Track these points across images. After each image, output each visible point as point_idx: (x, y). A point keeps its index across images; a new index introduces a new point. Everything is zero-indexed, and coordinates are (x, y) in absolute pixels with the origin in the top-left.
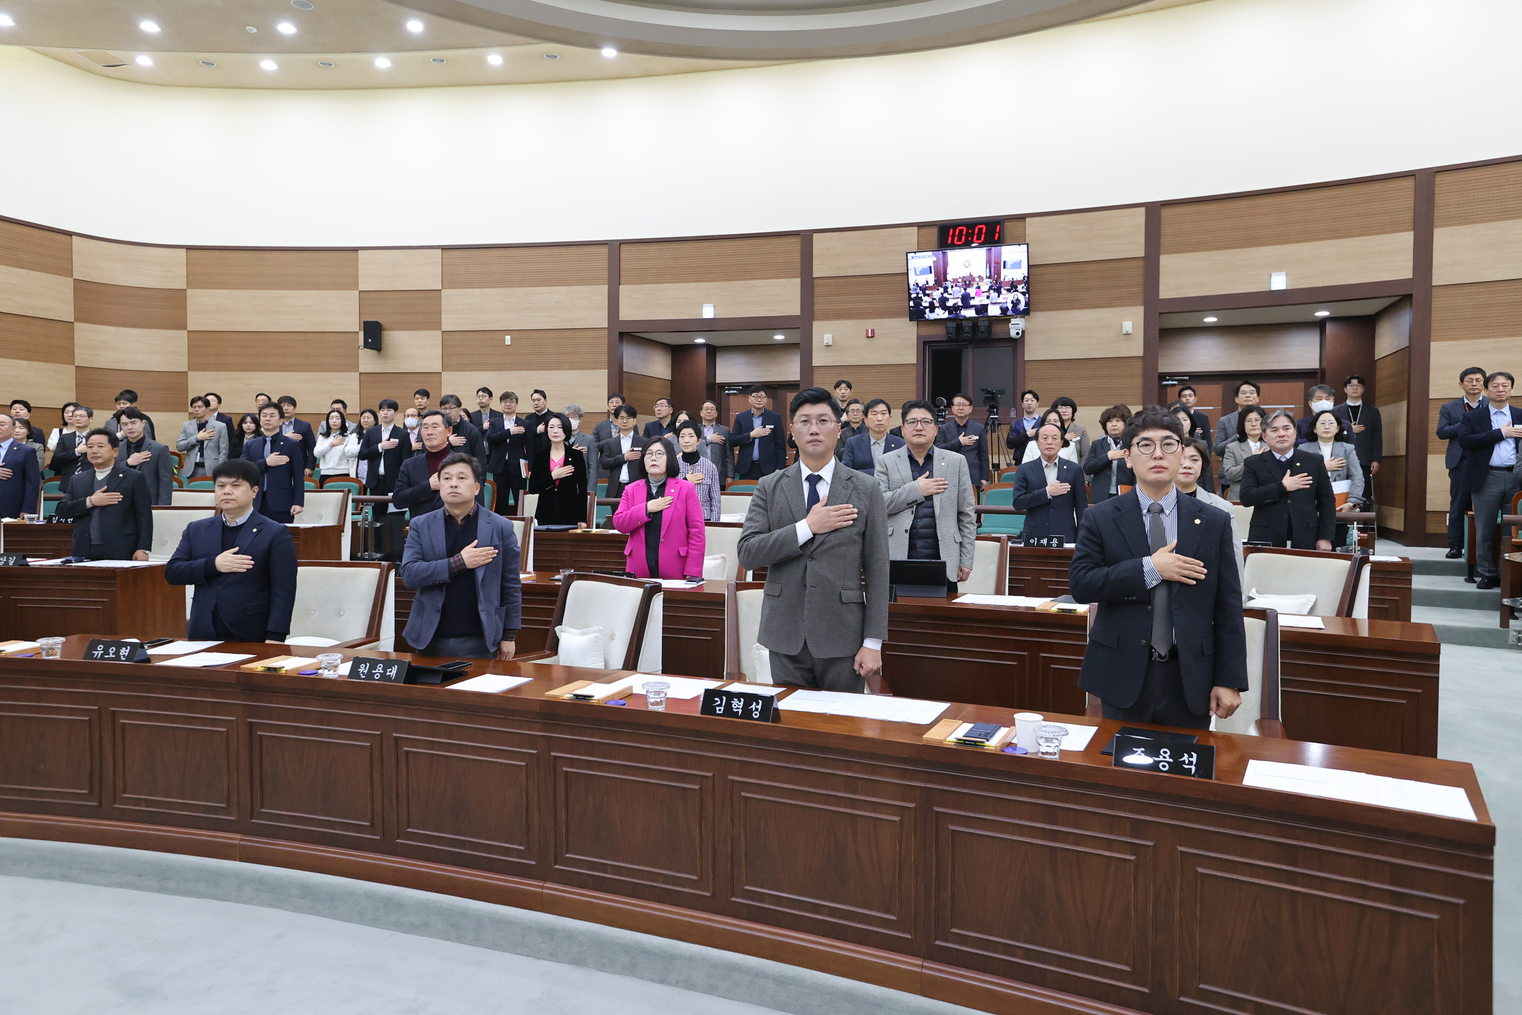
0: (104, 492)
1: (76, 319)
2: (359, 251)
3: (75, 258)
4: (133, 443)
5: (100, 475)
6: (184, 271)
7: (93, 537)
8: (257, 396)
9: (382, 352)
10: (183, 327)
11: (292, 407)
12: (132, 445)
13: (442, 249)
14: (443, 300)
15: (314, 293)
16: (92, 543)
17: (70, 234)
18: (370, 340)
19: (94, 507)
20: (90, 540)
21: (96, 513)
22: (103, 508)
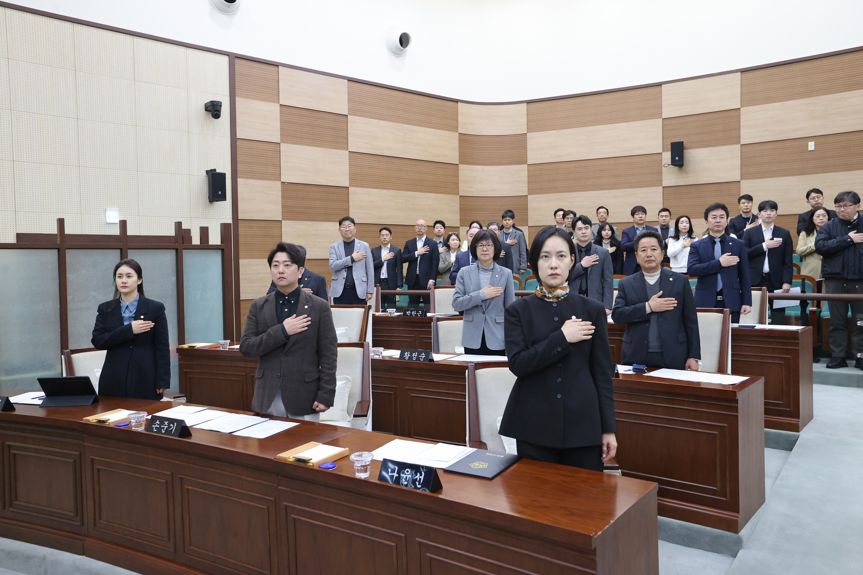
0: (660, 297)
1: (461, 162)
2: (663, 86)
3: (460, 119)
4: (583, 247)
5: (652, 279)
6: (525, 120)
7: (650, 345)
8: (598, 210)
9: (684, 168)
10: (525, 162)
11: (645, 215)
12: (583, 249)
13: (741, 72)
14: (742, 117)
15: (624, 124)
16: (650, 351)
17: (456, 101)
18: (677, 158)
19: (652, 313)
20: (648, 348)
21: (653, 319)
22: (661, 314)
